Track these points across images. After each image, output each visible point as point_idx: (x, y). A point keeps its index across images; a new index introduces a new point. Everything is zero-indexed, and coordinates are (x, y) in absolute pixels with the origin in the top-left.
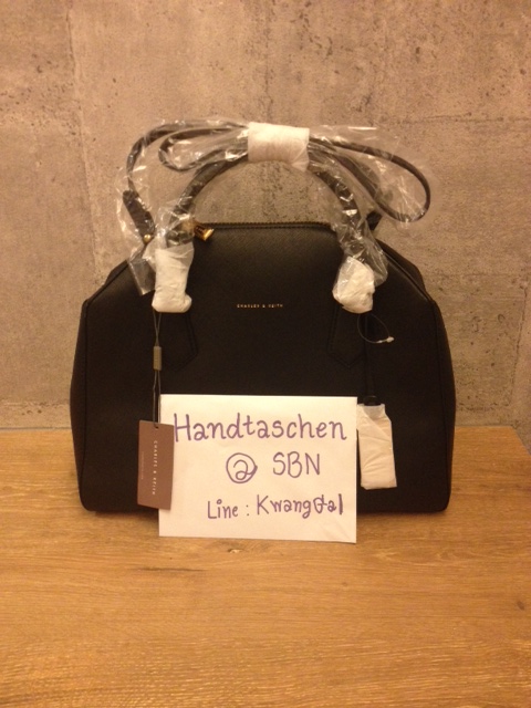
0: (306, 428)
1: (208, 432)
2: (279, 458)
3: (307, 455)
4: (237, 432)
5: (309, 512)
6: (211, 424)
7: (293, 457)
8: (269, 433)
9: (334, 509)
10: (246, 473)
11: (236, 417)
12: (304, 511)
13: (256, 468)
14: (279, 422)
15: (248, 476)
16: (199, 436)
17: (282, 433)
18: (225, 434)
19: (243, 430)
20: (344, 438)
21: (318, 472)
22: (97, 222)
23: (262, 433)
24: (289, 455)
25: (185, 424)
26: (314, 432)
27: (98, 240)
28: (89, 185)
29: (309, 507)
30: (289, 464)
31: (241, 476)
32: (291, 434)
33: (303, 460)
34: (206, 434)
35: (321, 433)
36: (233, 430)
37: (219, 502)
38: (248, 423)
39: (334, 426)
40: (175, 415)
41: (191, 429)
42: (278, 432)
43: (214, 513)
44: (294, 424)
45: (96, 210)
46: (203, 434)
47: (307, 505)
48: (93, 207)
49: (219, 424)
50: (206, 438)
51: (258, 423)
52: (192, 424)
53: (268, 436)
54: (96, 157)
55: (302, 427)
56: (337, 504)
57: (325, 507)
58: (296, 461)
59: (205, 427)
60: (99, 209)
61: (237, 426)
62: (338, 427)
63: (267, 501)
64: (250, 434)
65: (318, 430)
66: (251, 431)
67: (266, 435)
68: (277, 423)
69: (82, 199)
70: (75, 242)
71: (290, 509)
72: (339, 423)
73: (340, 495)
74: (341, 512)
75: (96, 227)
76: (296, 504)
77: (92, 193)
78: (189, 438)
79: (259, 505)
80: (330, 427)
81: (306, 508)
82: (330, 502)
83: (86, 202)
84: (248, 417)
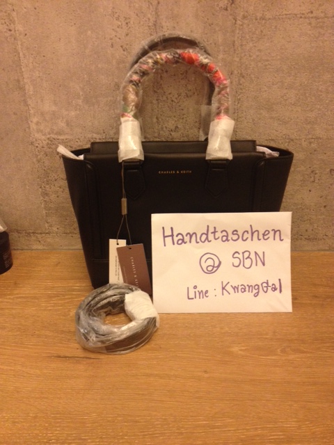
0: (256, 234)
1: (187, 239)
2: (236, 255)
3: (256, 253)
4: (207, 238)
5: (258, 293)
6: (188, 233)
7: (246, 255)
8: (229, 238)
9: (275, 289)
10: (214, 267)
11: (206, 228)
12: (255, 291)
13: (220, 263)
14: (236, 231)
15: (215, 269)
16: (180, 242)
17: (239, 238)
18: (198, 240)
19: (211, 237)
20: (281, 240)
21: (264, 264)
22: (31, 98)
23: (224, 238)
24: (243, 253)
25: (170, 234)
26: (261, 237)
27: (32, 112)
28: (23, 70)
29: (258, 288)
30: (243, 259)
31: (210, 268)
32: (244, 239)
33: (253, 256)
34: (185, 241)
35: (266, 237)
36: (204, 237)
37: (195, 287)
38: (214, 233)
39: (275, 232)
40: (163, 228)
41: (175, 237)
42: (235, 237)
43: (192, 295)
44: (247, 232)
45: (30, 89)
46: (183, 240)
47: (256, 287)
48: (27, 87)
49: (195, 233)
50: (185, 243)
51: (222, 232)
52: (175, 234)
53: (228, 241)
54: (28, 48)
55: (252, 234)
56: (278, 286)
57: (269, 288)
58: (248, 257)
59: (184, 235)
60: (32, 88)
61: (207, 234)
62: (278, 233)
63: (229, 285)
64: (216, 239)
65: (264, 235)
66: (216, 237)
67: (227, 240)
68: (235, 232)
69: (18, 81)
70: (15, 114)
71: (245, 291)
72: (279, 230)
73: (280, 280)
74: (281, 291)
75: (29, 102)
76: (249, 287)
77: (26, 76)
78: (174, 244)
79: (223, 288)
80: (272, 233)
81: (256, 289)
82: (273, 284)
83: (22, 83)
84: (215, 228)
